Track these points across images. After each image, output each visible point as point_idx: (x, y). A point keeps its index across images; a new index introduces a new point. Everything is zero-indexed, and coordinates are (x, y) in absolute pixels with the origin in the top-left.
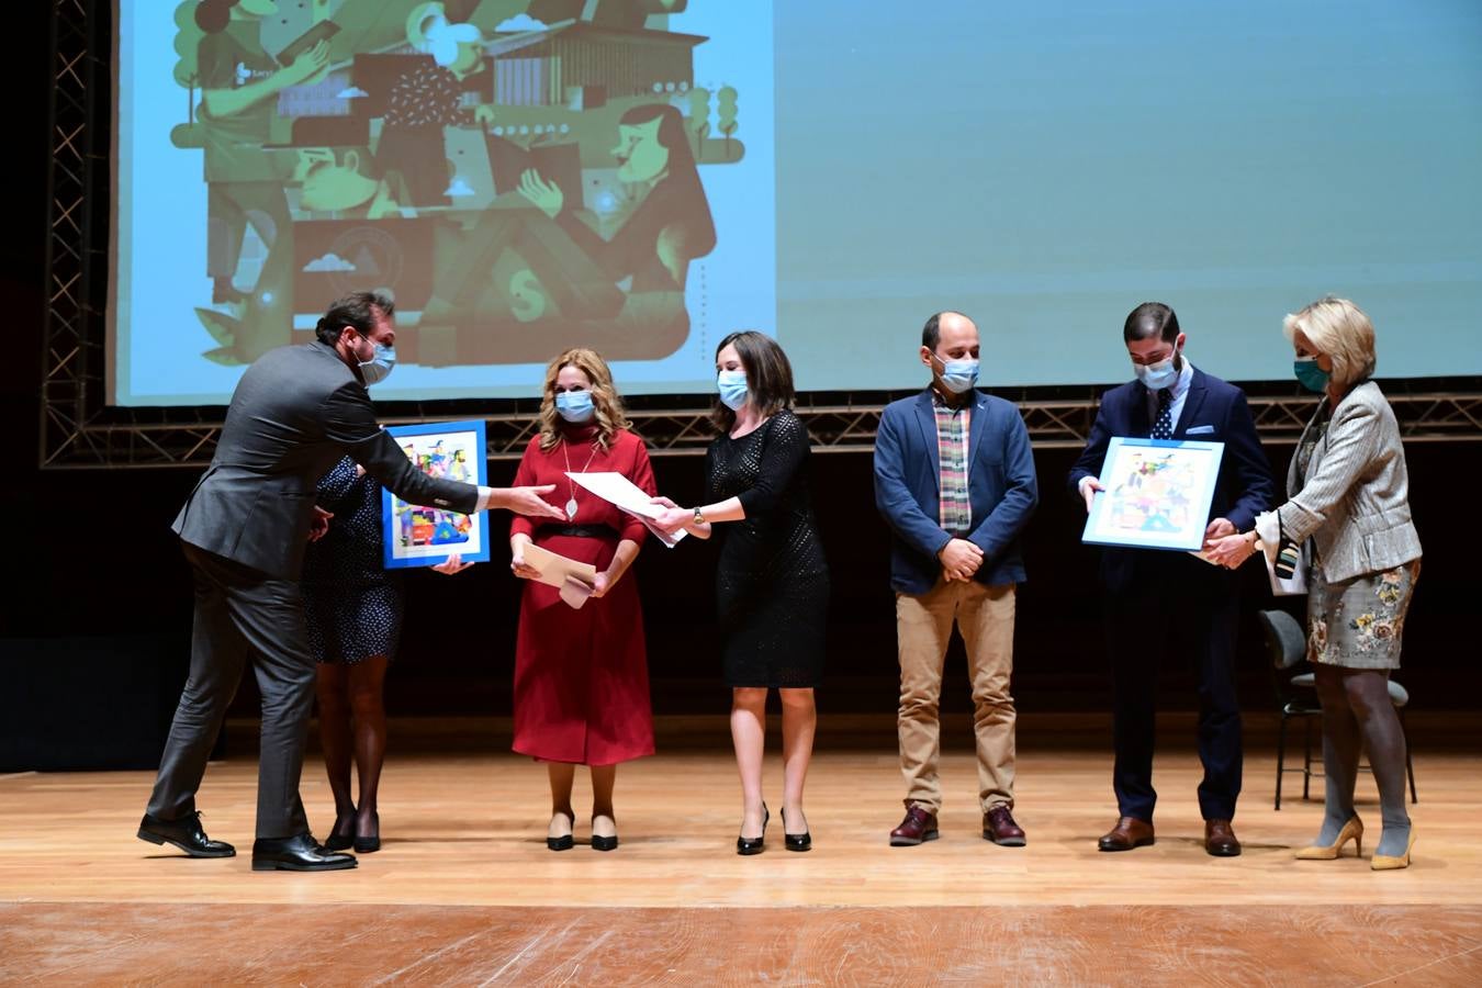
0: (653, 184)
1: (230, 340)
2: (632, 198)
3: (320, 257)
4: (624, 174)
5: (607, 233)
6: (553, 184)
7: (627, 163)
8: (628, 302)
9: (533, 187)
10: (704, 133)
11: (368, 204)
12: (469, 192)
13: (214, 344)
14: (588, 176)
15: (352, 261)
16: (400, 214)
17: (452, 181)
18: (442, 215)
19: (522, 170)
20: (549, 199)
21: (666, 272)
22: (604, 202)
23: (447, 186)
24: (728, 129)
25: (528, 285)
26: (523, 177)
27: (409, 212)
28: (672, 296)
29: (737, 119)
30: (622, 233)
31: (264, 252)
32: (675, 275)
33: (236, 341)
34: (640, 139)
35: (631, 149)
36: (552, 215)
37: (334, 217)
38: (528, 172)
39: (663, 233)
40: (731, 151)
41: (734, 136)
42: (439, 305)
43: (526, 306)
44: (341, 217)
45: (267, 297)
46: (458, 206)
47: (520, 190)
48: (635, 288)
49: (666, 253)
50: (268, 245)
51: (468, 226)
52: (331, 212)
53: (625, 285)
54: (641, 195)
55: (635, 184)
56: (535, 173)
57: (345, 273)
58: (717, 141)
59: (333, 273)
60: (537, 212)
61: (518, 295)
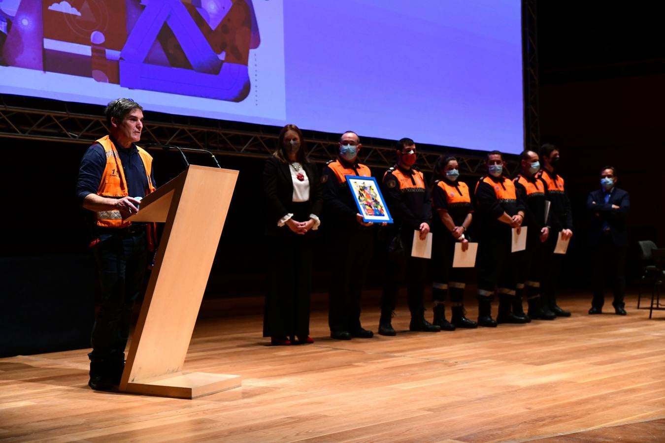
15: (78, 10)
48: (226, 60)
53: (222, 57)
57: (75, 16)
59: (68, 15)
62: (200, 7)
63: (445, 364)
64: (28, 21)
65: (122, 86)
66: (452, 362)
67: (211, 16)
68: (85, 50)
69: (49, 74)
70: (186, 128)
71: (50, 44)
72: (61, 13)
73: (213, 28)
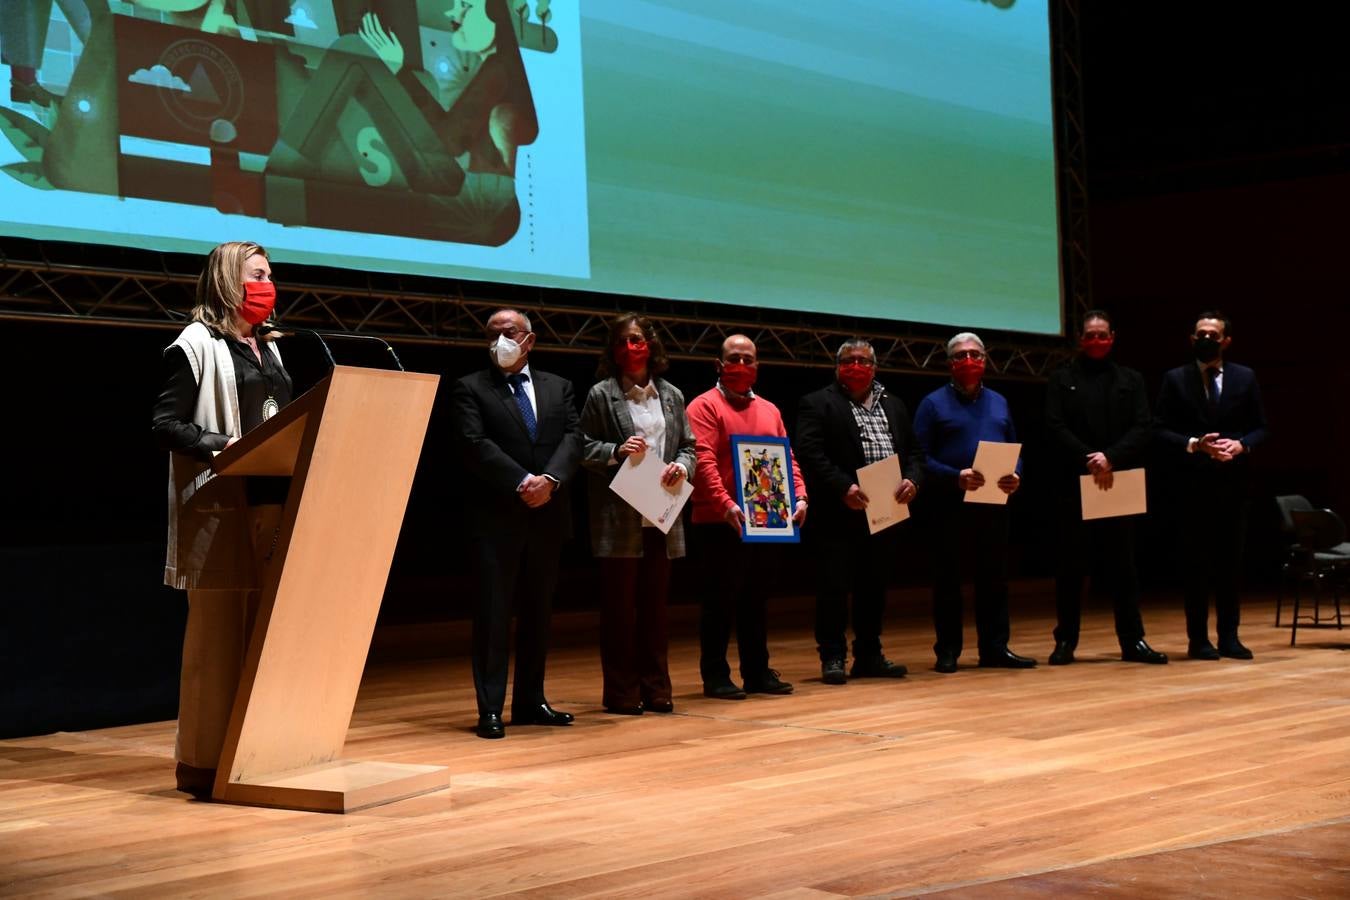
0: (484, 57)
1: (37, 154)
2: (466, 69)
3: (148, 67)
4: (457, 39)
5: (446, 101)
6: (393, 35)
7: (460, 29)
8: (467, 181)
9: (374, 32)
10: (525, 14)
11: (201, 13)
12: (311, 24)
13: (17, 157)
14: (426, 34)
15: (186, 81)
16: (238, 33)
17: (293, 8)
18: (283, 45)
19: (362, 14)
20: (391, 53)
21: (497, 154)
22: (442, 69)
23: (288, 13)
24: (544, 16)
25: (374, 144)
26: (364, 20)
27: (249, 34)
28: (504, 179)
29: (551, 7)
30: (458, 104)
31: (77, 47)
32: (506, 160)
33: (45, 157)
34: (471, 6)
35: (463, 15)
36: (395, 70)
37: (163, 20)
38: (368, 15)
39: (494, 113)
40: (547, 42)
41: (548, 25)
42: (286, 151)
43: (373, 168)
44: (170, 21)
45: (84, 106)
46: (301, 38)
47: (360, 32)
48: (473, 168)
49: (497, 133)
50: (81, 37)
51: (313, 65)
52: (158, 12)
53: (464, 161)
54: (474, 68)
55: (468, 54)
56: (375, 16)
57: (179, 92)
58: (534, 26)
59: (165, 90)
60: (379, 63)
61: (366, 155)
62: (421, 69)
63: (858, 740)
64: (91, 103)
65: (269, 221)
66: (873, 735)
67: (442, 86)
68: (201, 156)
69: (131, 202)
70: (395, 297)
71: (131, 146)
72: (152, 88)
73: (447, 108)
